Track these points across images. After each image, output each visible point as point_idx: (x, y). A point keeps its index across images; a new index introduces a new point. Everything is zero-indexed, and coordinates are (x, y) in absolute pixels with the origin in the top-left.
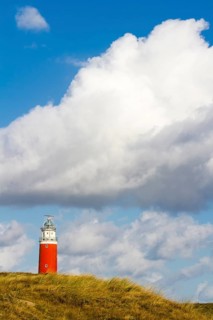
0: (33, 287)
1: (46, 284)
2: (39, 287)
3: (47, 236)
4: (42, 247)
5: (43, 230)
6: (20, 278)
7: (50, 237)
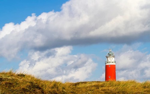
0: (100, 89)
1: (108, 87)
2: (104, 88)
3: (109, 60)
4: (107, 66)
5: (107, 57)
6: (94, 84)
7: (111, 61)
